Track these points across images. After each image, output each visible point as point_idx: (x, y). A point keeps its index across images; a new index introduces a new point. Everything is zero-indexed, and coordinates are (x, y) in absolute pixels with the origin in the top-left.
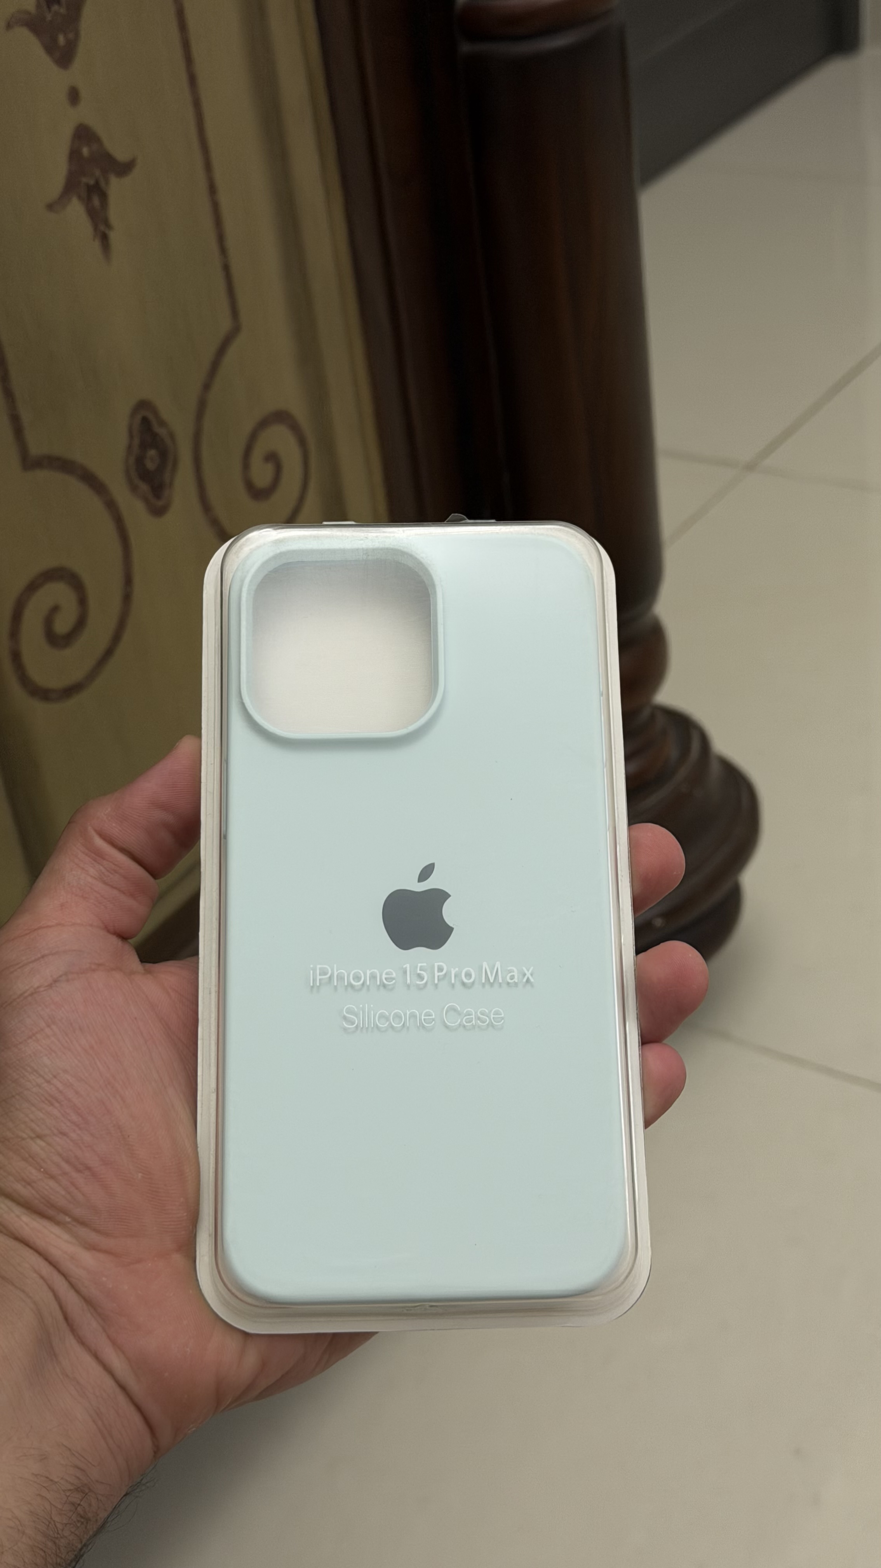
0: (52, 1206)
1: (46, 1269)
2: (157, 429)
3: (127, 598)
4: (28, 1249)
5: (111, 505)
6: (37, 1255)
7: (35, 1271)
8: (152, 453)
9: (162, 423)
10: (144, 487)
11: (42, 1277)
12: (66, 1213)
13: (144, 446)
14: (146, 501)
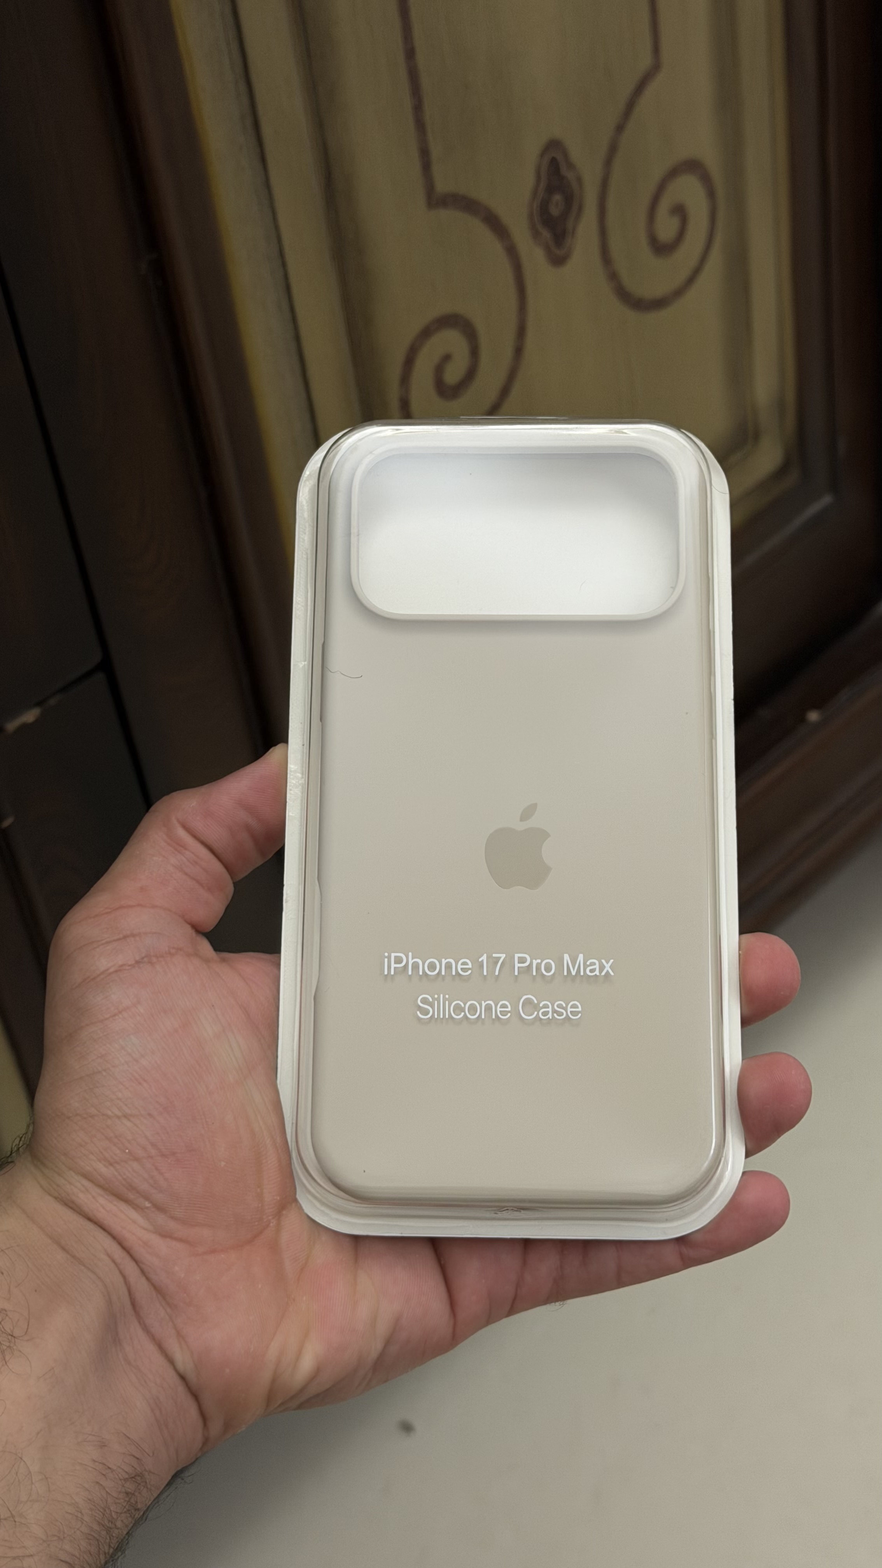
0: (133, 1189)
2: (565, 170)
5: (511, 250)
6: (110, 1238)
8: (557, 198)
9: (571, 166)
10: (546, 233)
12: (146, 1197)
13: (550, 190)
14: (547, 248)
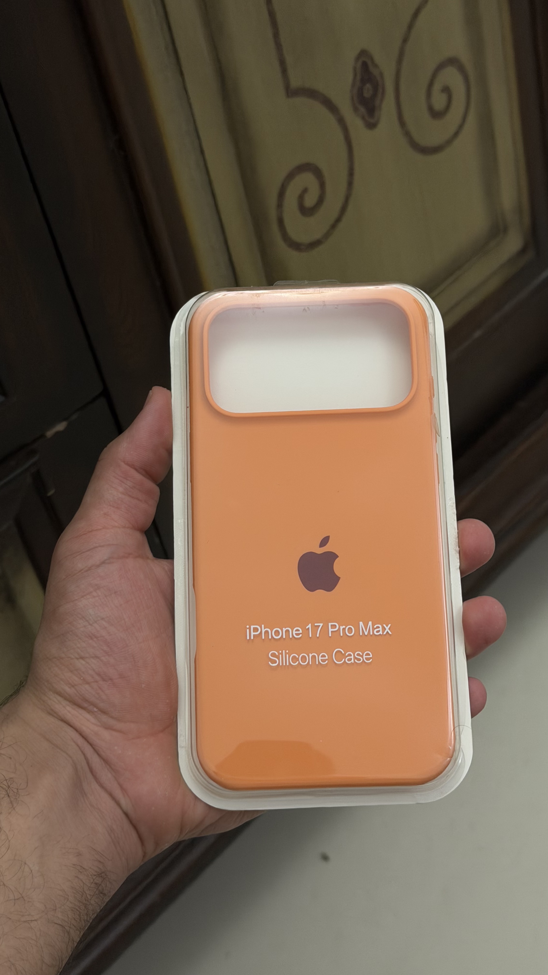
0: (86, 700)
1: (80, 741)
2: (372, 69)
3: (350, 184)
4: (69, 727)
5: (341, 121)
6: (75, 732)
7: (74, 742)
8: (368, 86)
9: (376, 66)
10: (362, 110)
11: (78, 746)
12: (95, 705)
13: (363, 81)
14: (363, 118)
